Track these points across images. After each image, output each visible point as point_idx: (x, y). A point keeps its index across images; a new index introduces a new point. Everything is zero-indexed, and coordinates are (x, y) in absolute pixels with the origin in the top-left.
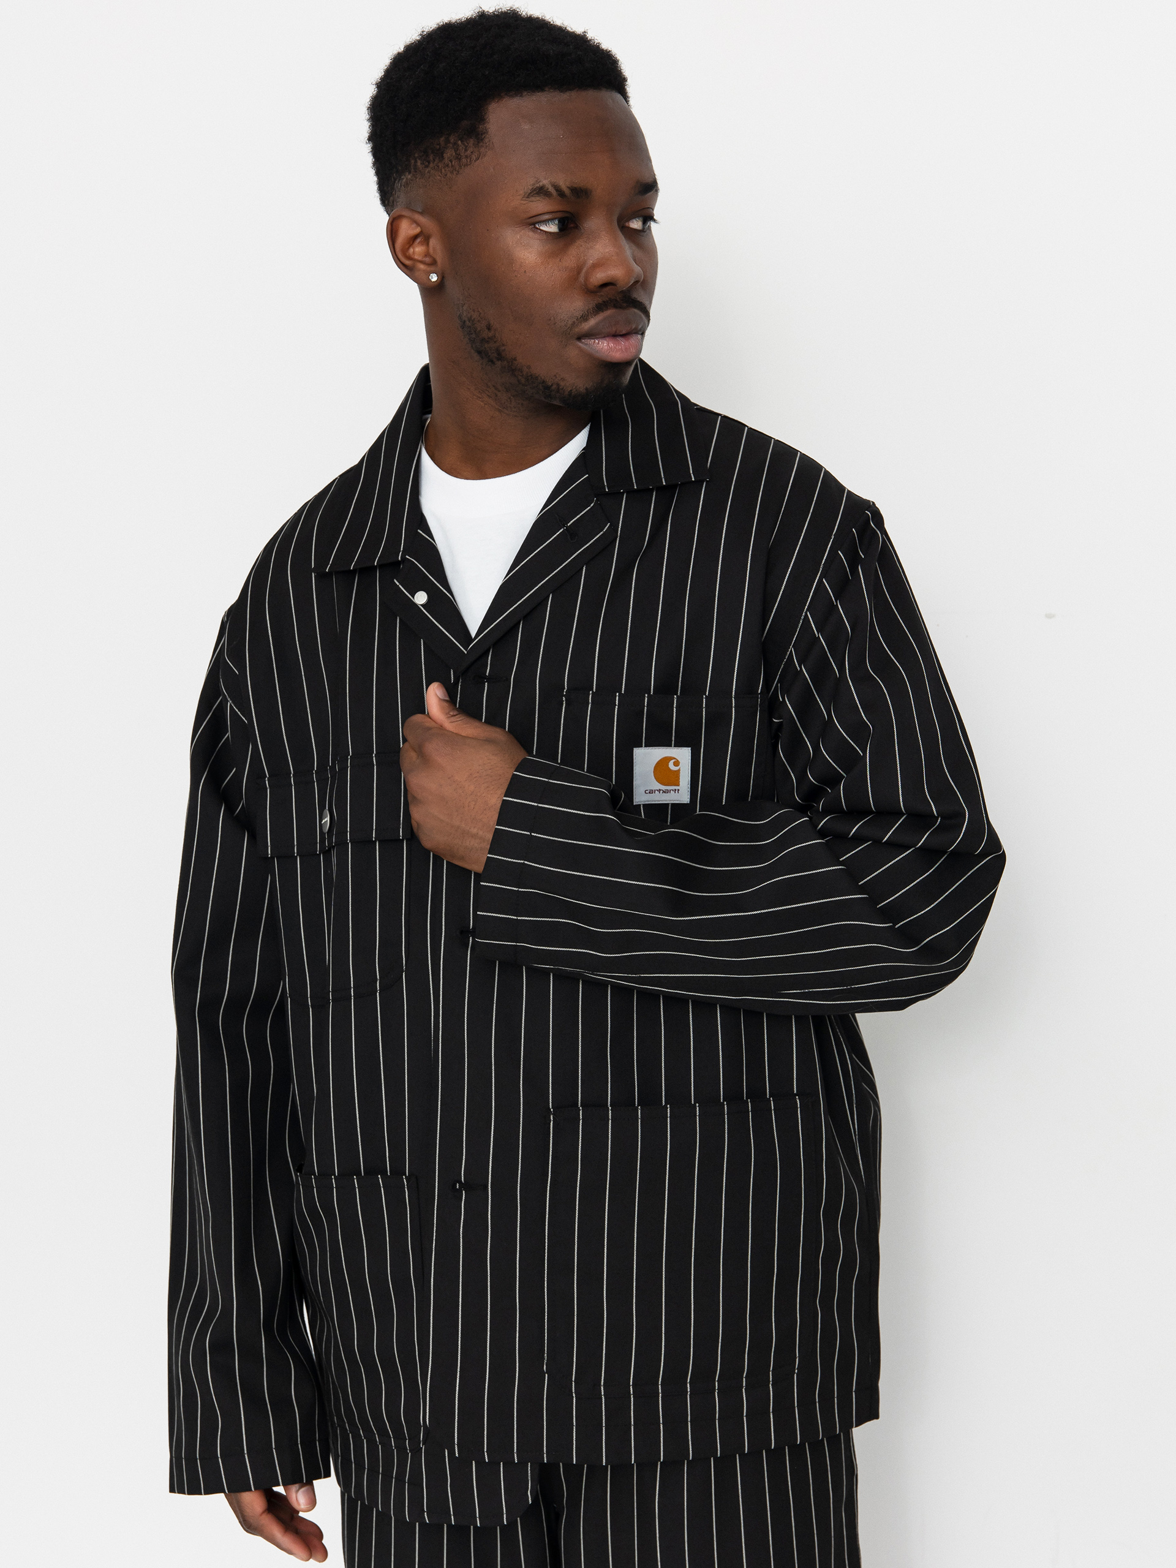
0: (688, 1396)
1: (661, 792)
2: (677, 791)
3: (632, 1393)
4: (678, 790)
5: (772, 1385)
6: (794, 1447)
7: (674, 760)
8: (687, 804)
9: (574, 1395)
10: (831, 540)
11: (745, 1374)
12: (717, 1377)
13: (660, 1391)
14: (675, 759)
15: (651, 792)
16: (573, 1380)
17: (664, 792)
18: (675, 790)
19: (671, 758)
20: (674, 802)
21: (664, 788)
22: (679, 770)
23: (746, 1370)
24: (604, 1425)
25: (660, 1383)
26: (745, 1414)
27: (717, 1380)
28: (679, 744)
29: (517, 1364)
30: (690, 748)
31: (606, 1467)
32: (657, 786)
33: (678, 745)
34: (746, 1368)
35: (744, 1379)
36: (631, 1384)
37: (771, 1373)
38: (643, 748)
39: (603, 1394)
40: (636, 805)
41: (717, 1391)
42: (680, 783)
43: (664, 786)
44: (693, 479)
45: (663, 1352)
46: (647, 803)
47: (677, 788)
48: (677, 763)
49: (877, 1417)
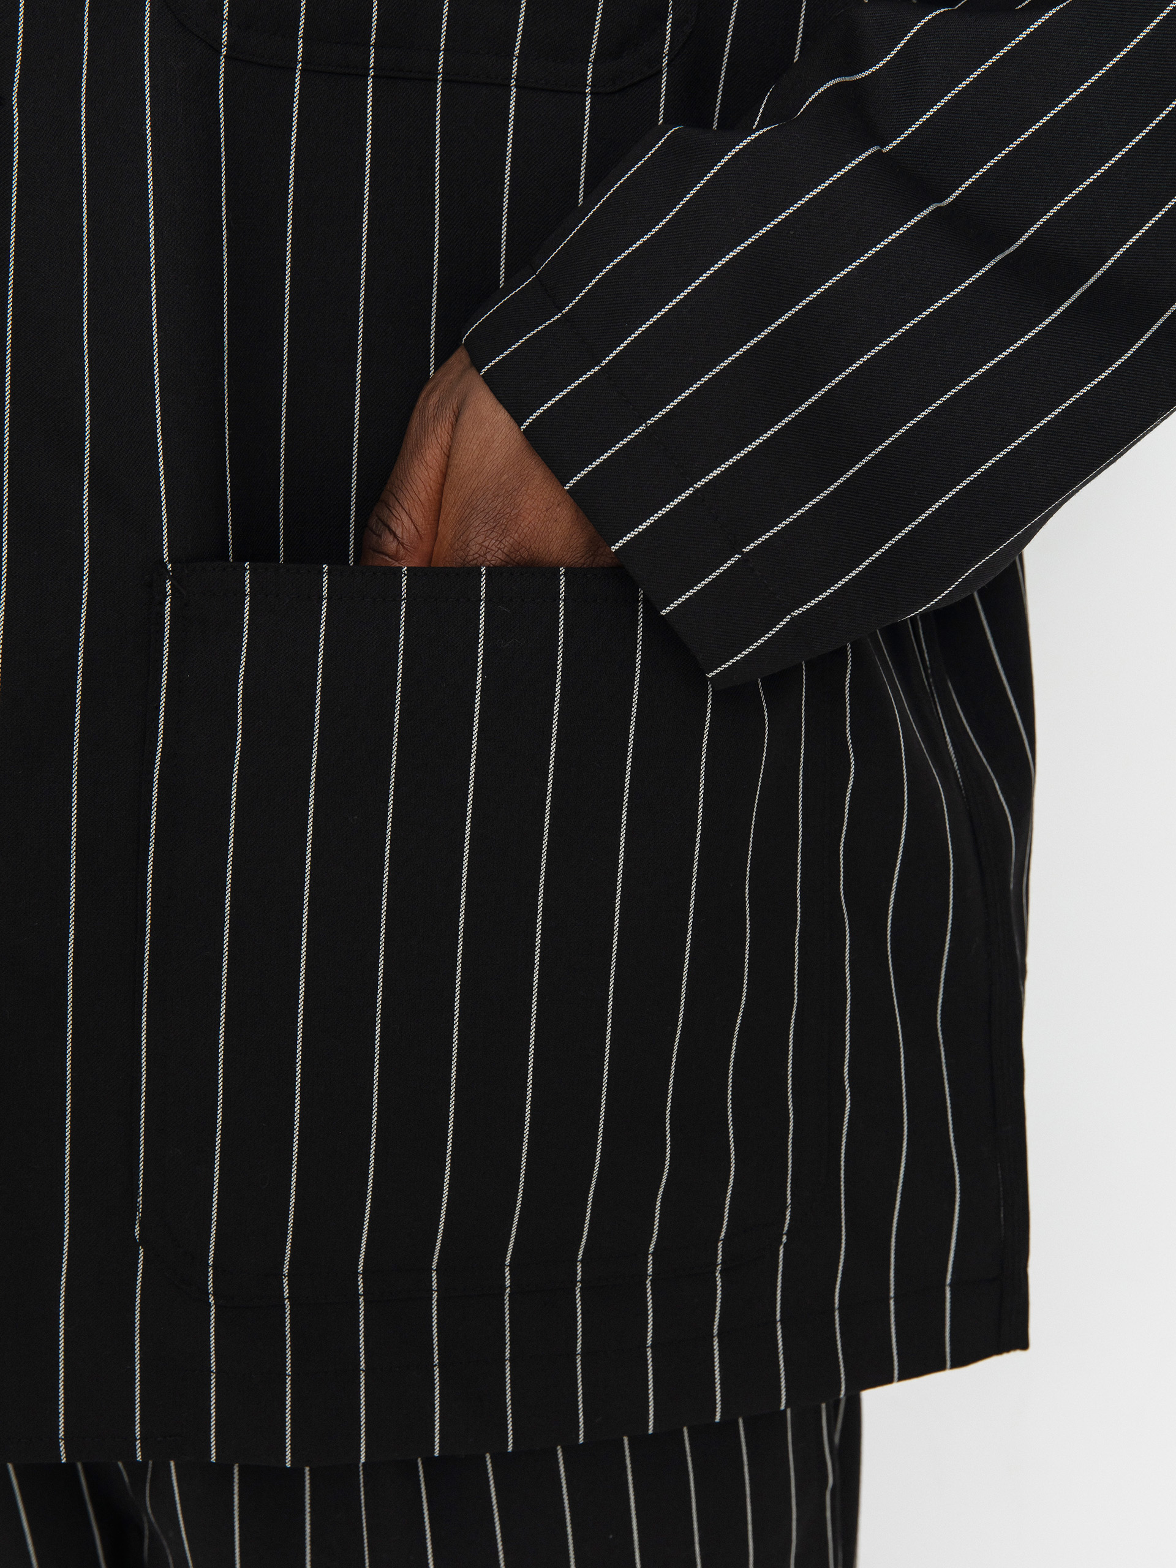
0: (507, 1297)
3: (361, 1291)
5: (721, 1272)
6: (704, 1432)
9: (211, 1299)
11: (652, 1246)
12: (581, 1253)
13: (435, 1286)
16: (211, 1262)
23: (655, 1236)
24: (289, 1372)
25: (434, 1267)
26: (649, 1342)
27: (580, 1257)
29: (67, 1221)
31: (296, 1473)
34: (656, 1232)
35: (650, 1258)
36: (360, 1269)
37: (720, 1244)
39: (286, 1294)
41: (579, 1285)
45: (445, 1199)
49: (1021, 1342)
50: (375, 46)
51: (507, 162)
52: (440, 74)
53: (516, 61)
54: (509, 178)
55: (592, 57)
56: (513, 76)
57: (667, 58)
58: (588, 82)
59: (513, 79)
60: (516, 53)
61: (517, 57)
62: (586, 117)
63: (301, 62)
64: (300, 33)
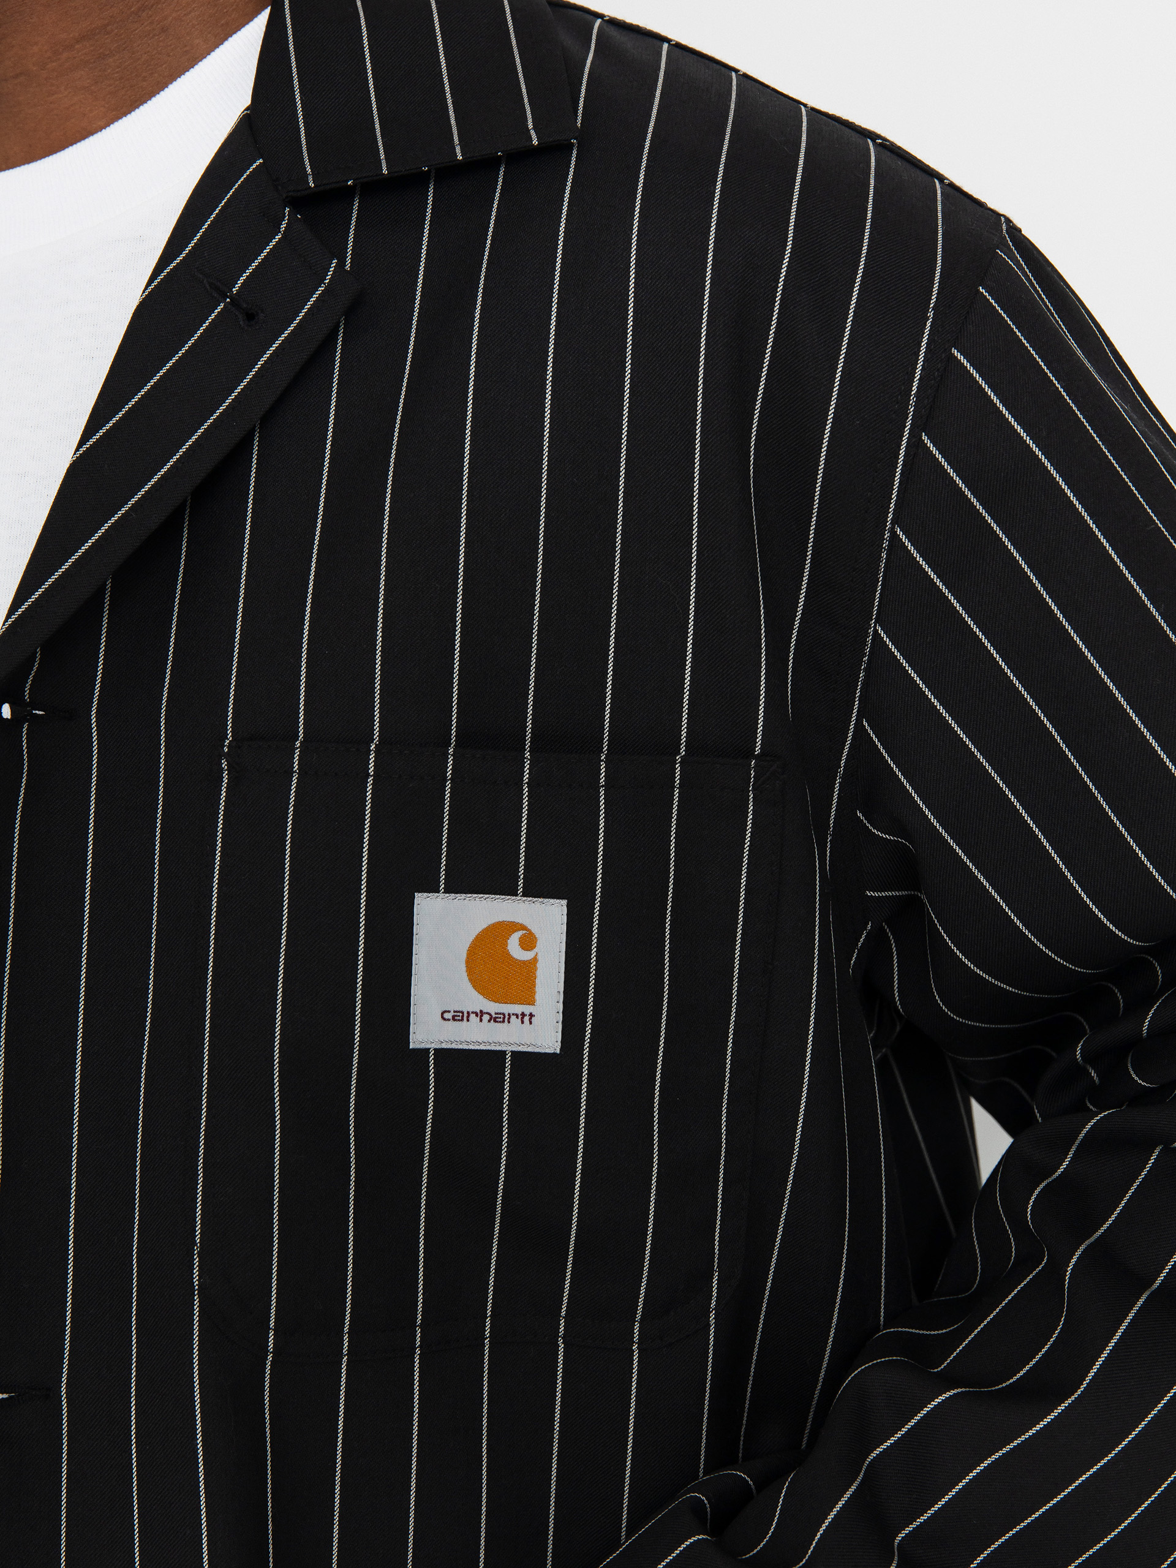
1: (486, 1018)
2: (526, 1019)
4: (531, 1015)
7: (520, 933)
8: (554, 1054)
10: (929, 324)
14: (523, 927)
15: (459, 1016)
17: (493, 1019)
18: (523, 1015)
19: (513, 927)
20: (521, 1049)
21: (493, 1007)
22: (535, 960)
28: (536, 890)
30: (564, 902)
32: (478, 1002)
33: (533, 891)
38: (441, 895)
40: (414, 1050)
42: (537, 997)
43: (492, 1004)
44: (535, 142)
46: (444, 1046)
47: (527, 1009)
48: (529, 941)
50: (421, 1326)
51: (556, 1410)
52: (487, 1338)
53: (563, 1321)
54: (558, 1424)
55: (638, 1317)
56: (560, 1334)
57: (714, 1312)
58: (635, 1339)
59: (560, 1337)
60: (563, 1314)
61: (564, 1317)
62: (634, 1371)
63: (346, 1354)
64: (345, 1329)
